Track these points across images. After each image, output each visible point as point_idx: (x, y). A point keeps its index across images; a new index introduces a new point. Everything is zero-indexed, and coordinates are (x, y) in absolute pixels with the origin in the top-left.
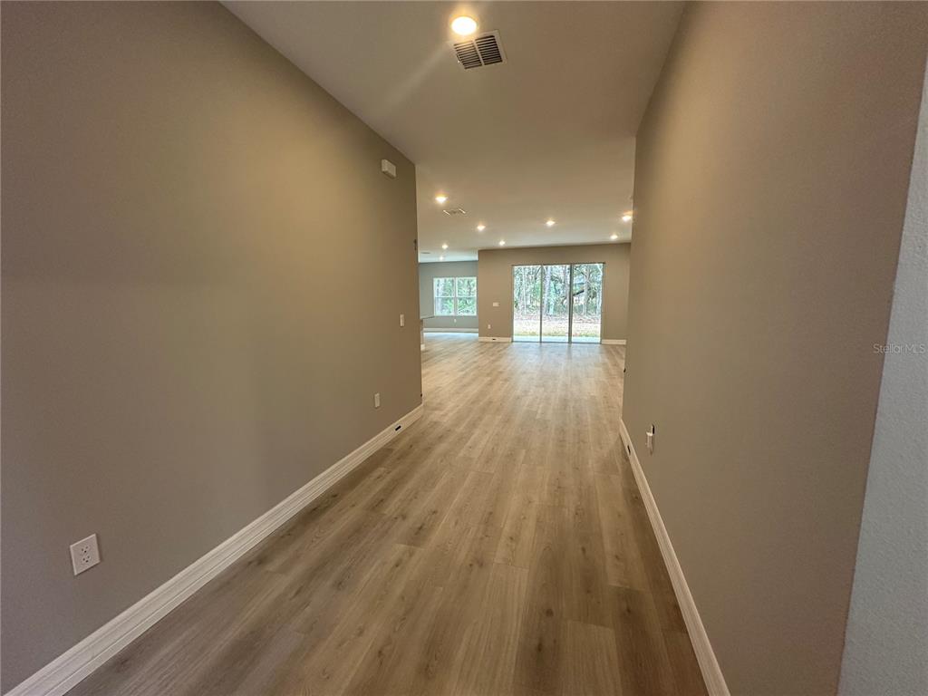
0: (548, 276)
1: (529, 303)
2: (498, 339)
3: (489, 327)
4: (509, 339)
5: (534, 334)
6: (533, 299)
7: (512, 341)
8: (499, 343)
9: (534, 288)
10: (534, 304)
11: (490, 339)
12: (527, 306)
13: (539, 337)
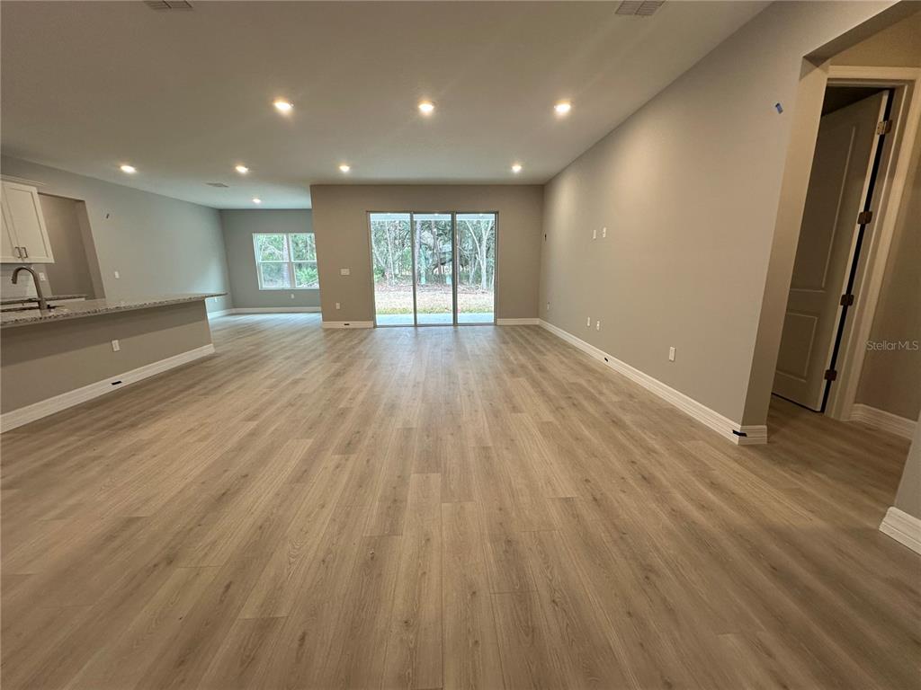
0: (417, 241)
1: (397, 271)
2: (353, 324)
3: (338, 306)
4: (370, 324)
5: (404, 311)
6: (402, 268)
7: (375, 326)
8: (354, 329)
9: (402, 256)
10: (403, 273)
11: (340, 325)
12: (396, 276)
13: (412, 316)
